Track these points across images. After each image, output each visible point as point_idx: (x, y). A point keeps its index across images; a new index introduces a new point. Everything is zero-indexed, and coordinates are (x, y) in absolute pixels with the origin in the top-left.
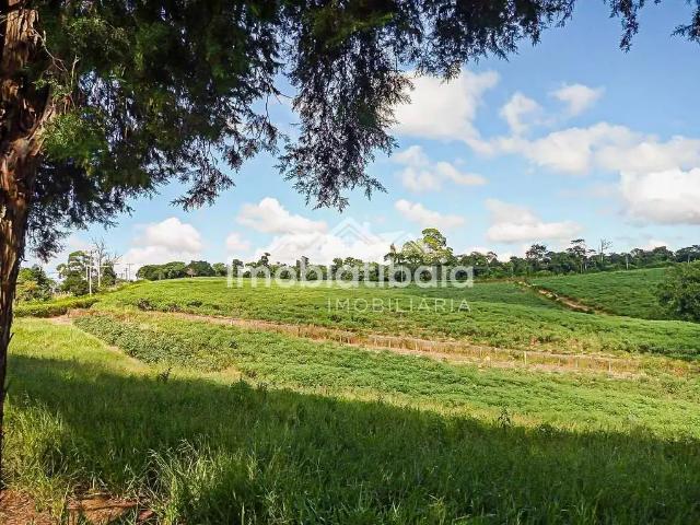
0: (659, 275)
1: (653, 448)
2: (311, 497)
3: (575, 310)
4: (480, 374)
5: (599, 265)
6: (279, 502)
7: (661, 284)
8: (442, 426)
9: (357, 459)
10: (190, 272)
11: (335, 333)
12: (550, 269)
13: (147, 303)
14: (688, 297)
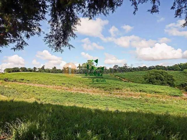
0: (144, 73)
1: (142, 115)
2: (55, 133)
3: (125, 81)
4: (101, 98)
5: (130, 70)
6: (46, 135)
7: (145, 75)
8: (91, 112)
9: (68, 121)
10: (21, 70)
11: (63, 88)
12: (119, 71)
13: (7, 79)
14: (151, 78)
